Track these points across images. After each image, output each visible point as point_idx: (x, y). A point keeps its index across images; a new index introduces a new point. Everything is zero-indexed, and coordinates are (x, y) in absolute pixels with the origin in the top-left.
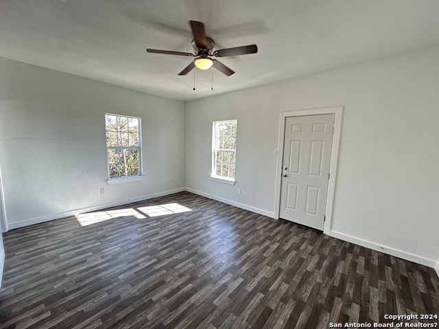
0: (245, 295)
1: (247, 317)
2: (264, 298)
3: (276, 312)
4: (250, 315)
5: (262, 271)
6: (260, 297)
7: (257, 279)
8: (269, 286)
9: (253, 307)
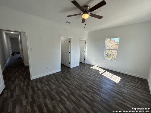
0: (61, 95)
1: (54, 94)
2: (57, 100)
3: (51, 102)
4: (54, 95)
5: (70, 103)
6: (58, 99)
7: (66, 100)
8: (62, 103)
9: (56, 96)
